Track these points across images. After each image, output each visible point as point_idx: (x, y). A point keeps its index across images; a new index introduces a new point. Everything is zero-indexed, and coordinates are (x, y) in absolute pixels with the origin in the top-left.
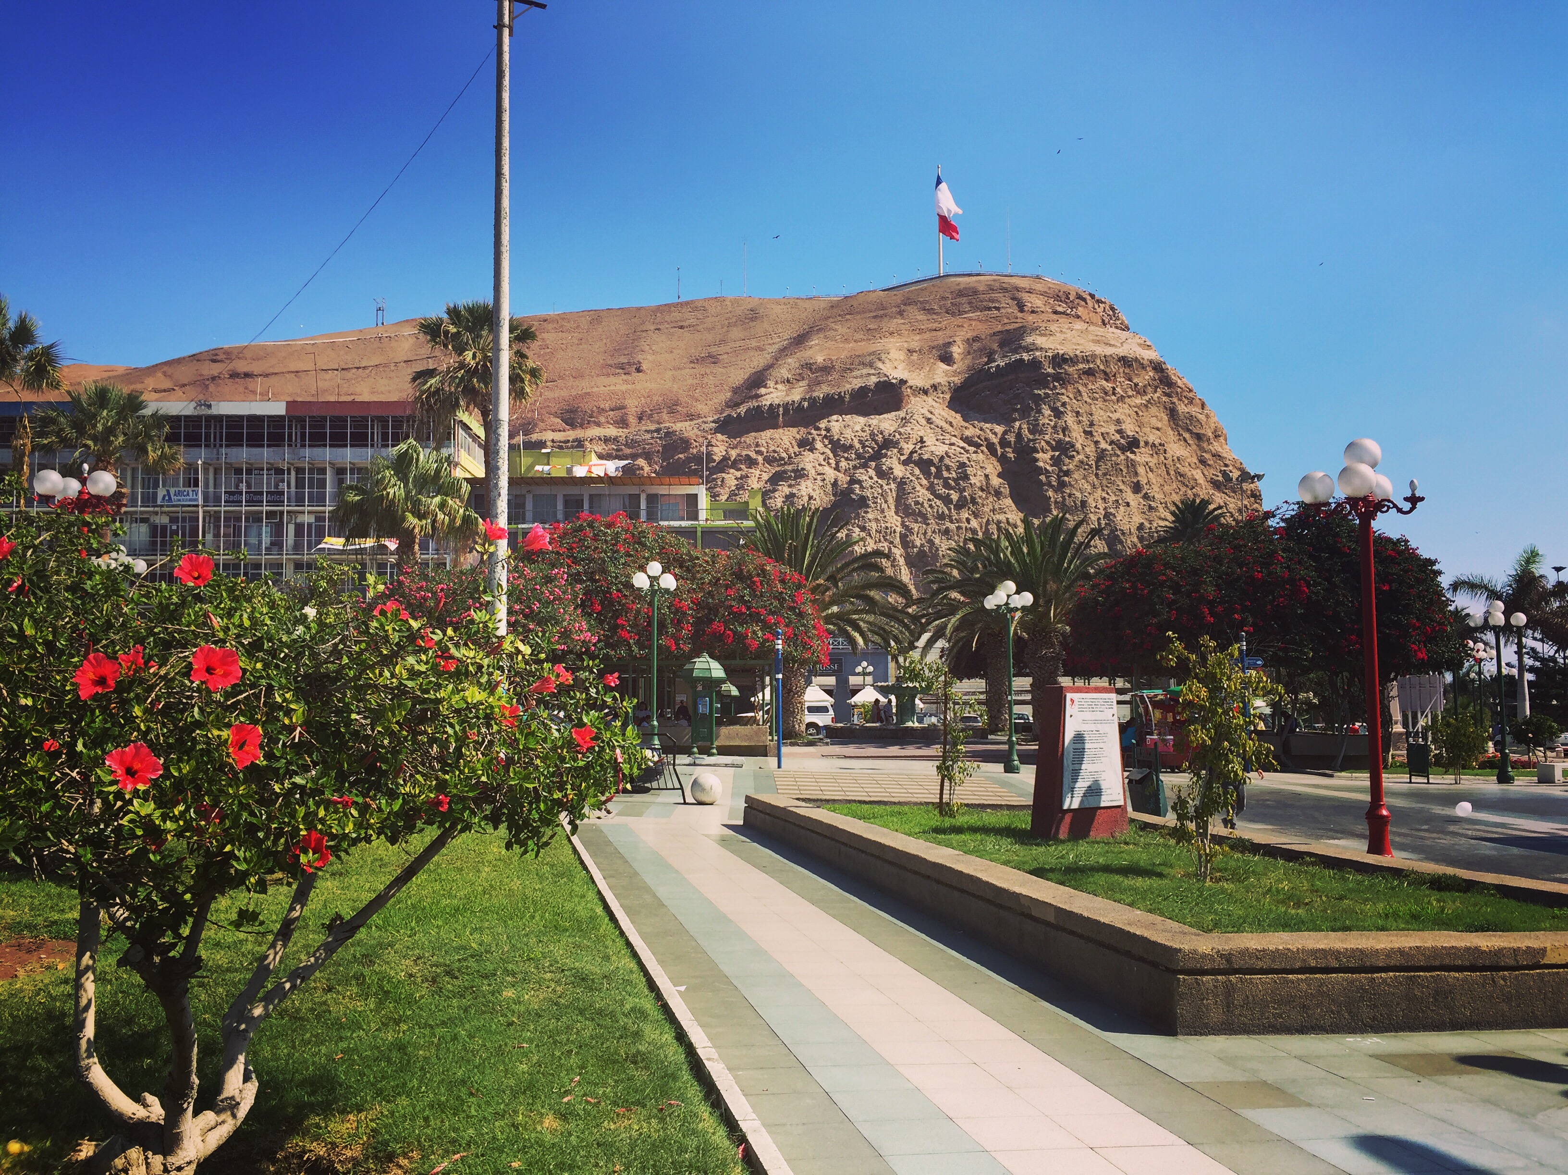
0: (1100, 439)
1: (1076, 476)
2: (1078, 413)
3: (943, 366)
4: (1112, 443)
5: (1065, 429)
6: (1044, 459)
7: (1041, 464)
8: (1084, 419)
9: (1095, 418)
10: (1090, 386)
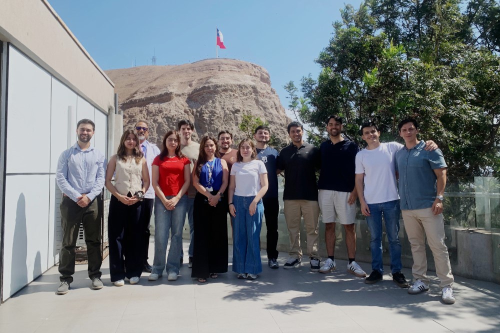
0: (226, 110)
1: (216, 121)
2: (220, 102)
3: (189, 87)
4: (230, 111)
5: (215, 107)
6: (206, 116)
7: (205, 118)
8: (222, 104)
9: (226, 104)
10: (226, 94)
